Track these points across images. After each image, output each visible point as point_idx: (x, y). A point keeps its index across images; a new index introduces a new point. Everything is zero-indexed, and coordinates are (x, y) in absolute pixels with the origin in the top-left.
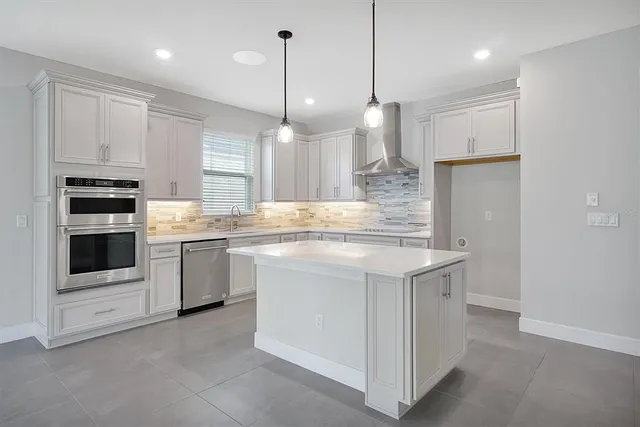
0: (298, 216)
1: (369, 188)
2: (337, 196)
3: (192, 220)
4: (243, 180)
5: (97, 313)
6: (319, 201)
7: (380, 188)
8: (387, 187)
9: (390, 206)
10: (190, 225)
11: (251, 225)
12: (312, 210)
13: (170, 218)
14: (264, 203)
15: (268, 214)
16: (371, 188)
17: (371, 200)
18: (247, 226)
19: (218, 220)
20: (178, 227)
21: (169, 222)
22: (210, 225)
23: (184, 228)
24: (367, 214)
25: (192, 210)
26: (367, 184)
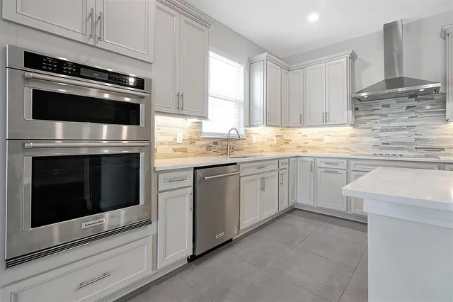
0: (275, 142)
1: (358, 113)
2: (325, 121)
3: (192, 142)
4: (234, 103)
5: (81, 286)
6: (302, 127)
7: (375, 112)
8: (384, 111)
9: (387, 130)
10: (190, 148)
11: (242, 150)
12: (286, 137)
13: (171, 139)
14: (251, 128)
15: (255, 139)
16: (362, 113)
17: (361, 126)
18: (238, 150)
19: (216, 143)
20: (180, 150)
21: (170, 143)
22: (209, 148)
23: (184, 151)
24: (355, 139)
25: (193, 131)
26: (356, 109)
